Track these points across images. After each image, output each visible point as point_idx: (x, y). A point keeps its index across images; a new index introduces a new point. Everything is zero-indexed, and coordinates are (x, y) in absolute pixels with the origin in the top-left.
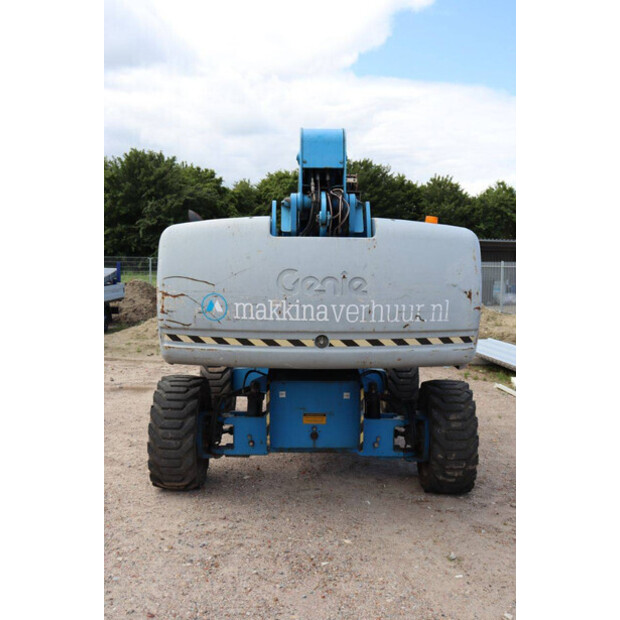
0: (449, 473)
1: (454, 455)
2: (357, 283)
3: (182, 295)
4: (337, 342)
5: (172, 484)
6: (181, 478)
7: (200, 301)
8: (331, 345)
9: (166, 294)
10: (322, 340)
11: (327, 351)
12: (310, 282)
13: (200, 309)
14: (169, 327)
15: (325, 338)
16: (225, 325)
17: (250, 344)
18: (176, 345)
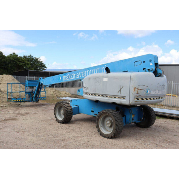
2: (164, 86)
3: (142, 89)
9: (139, 89)
11: (159, 100)
13: (145, 92)
15: (160, 97)
18: (138, 101)
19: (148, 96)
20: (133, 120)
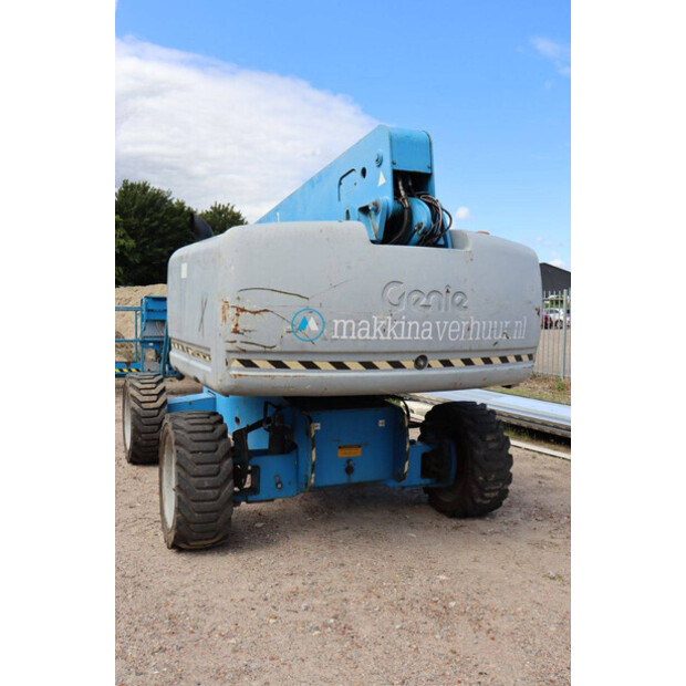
0: (487, 495)
1: (493, 476)
2: (458, 298)
3: (265, 310)
4: (435, 363)
5: (201, 543)
6: (214, 534)
7: (290, 319)
8: (429, 366)
9: (243, 310)
10: (421, 361)
11: (425, 372)
12: (415, 296)
13: (290, 327)
14: (244, 351)
15: (424, 358)
16: (320, 346)
17: (345, 368)
18: (251, 372)
19: (310, 347)
20: (349, 470)
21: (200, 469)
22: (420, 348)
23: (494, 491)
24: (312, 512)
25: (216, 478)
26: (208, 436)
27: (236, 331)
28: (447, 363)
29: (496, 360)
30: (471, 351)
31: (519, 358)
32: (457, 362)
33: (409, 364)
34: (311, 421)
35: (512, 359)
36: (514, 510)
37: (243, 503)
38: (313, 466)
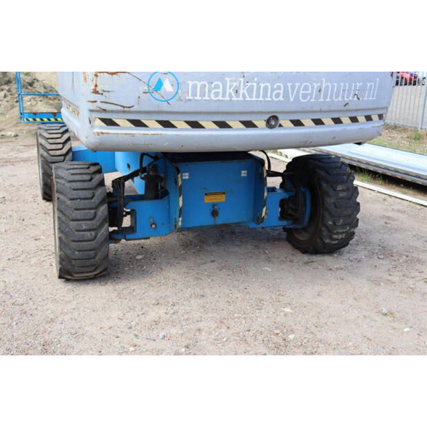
0: (335, 236)
1: (341, 221)
4: (286, 122)
5: (83, 275)
6: (94, 268)
7: (147, 81)
8: (280, 126)
10: (273, 121)
11: (276, 131)
13: (146, 88)
14: (105, 110)
15: (275, 118)
16: (175, 106)
17: (201, 127)
19: (166, 107)
20: (215, 213)
21: (78, 214)
22: (272, 108)
23: (342, 233)
24: (186, 246)
25: (93, 222)
26: (86, 185)
27: (96, 92)
28: (297, 123)
29: (346, 120)
30: (321, 111)
31: (369, 118)
32: (307, 122)
33: (261, 123)
34: (179, 172)
35: (361, 119)
36: (360, 248)
37: (123, 241)
38: (181, 210)
